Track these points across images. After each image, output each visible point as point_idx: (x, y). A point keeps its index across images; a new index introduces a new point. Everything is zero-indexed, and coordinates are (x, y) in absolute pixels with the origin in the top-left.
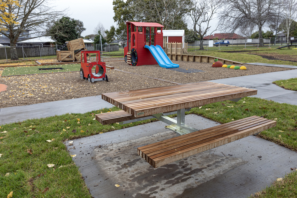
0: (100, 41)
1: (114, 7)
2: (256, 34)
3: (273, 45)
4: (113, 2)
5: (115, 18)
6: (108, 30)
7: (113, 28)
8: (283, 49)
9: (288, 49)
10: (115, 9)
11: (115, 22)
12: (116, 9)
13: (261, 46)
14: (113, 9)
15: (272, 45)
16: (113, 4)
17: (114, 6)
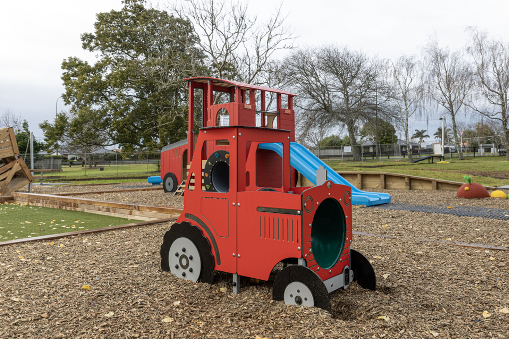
0: (29, 147)
1: (64, 74)
2: (328, 141)
3: (375, 158)
4: (62, 63)
5: (67, 98)
6: (48, 122)
7: (62, 118)
8: (422, 164)
9: (429, 163)
10: (66, 78)
11: (66, 104)
12: (69, 79)
13: (357, 160)
14: (62, 78)
15: (373, 158)
16: (63, 68)
17: (66, 71)
